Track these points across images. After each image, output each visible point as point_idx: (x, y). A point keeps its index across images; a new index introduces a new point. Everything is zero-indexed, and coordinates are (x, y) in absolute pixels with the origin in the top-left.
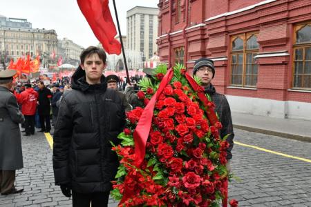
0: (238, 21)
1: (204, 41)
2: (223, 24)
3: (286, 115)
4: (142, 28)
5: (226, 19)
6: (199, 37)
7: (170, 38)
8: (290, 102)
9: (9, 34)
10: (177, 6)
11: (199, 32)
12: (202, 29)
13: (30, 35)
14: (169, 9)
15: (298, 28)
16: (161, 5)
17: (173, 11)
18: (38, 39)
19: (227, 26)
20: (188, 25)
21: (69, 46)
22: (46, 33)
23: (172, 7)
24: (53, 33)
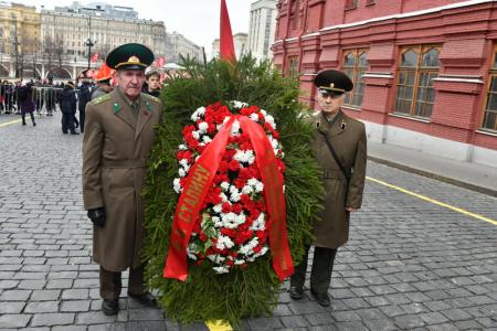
0: (351, 35)
1: (319, 52)
2: (336, 36)
3: (384, 140)
4: (268, 25)
5: (340, 31)
6: (314, 47)
7: (285, 45)
8: (389, 127)
9: (112, 25)
10: (297, 9)
11: (315, 42)
12: (318, 38)
13: (135, 27)
14: (287, 12)
15: (404, 50)
16: (279, 6)
17: (291, 14)
18: (144, 32)
19: (340, 39)
20: (305, 32)
21: (179, 41)
22: (154, 25)
23: (290, 10)
24: (161, 25)
